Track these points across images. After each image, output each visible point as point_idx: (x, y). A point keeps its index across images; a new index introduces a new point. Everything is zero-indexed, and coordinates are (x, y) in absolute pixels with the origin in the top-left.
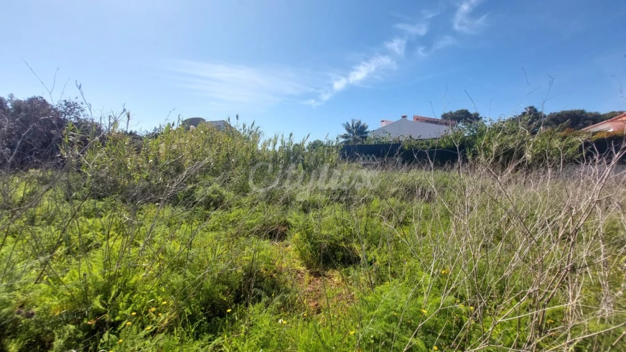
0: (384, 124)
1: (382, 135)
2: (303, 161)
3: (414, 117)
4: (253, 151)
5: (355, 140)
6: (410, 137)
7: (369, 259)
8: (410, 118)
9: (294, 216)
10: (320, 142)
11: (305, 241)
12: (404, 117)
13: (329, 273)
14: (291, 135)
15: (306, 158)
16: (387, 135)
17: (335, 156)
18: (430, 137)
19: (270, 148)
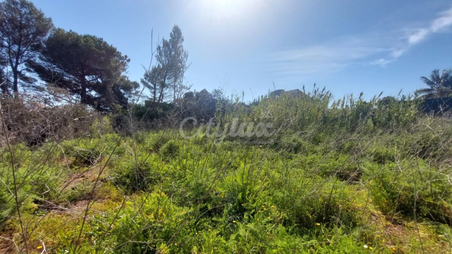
4: (324, 110)
5: (442, 92)
9: (367, 165)
10: (393, 98)
11: (381, 189)
14: (361, 94)
15: (377, 114)
17: (413, 111)
19: (339, 107)
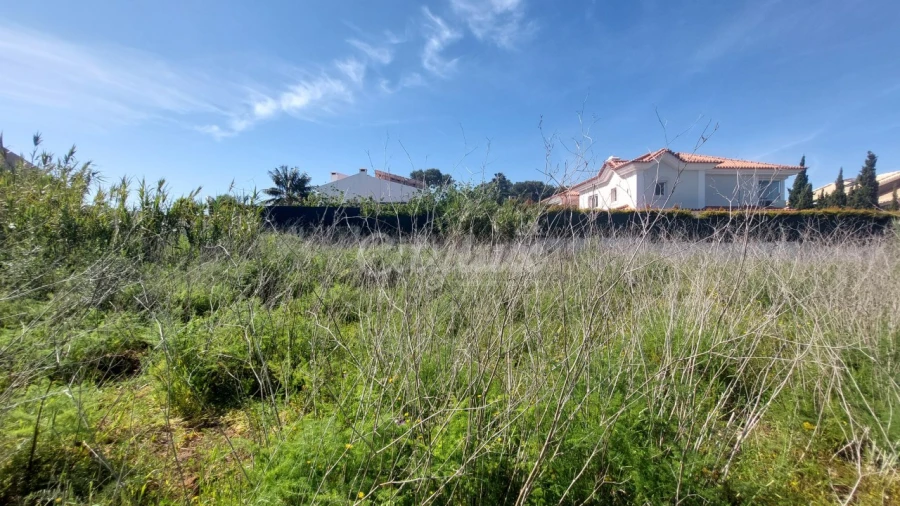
0: (335, 178)
1: (331, 194)
2: (188, 229)
3: (376, 172)
5: (291, 198)
6: (371, 198)
7: (295, 382)
8: (371, 173)
11: (179, 372)
12: (363, 170)
13: (228, 417)
16: (338, 194)
18: (395, 201)
19: (113, 204)
